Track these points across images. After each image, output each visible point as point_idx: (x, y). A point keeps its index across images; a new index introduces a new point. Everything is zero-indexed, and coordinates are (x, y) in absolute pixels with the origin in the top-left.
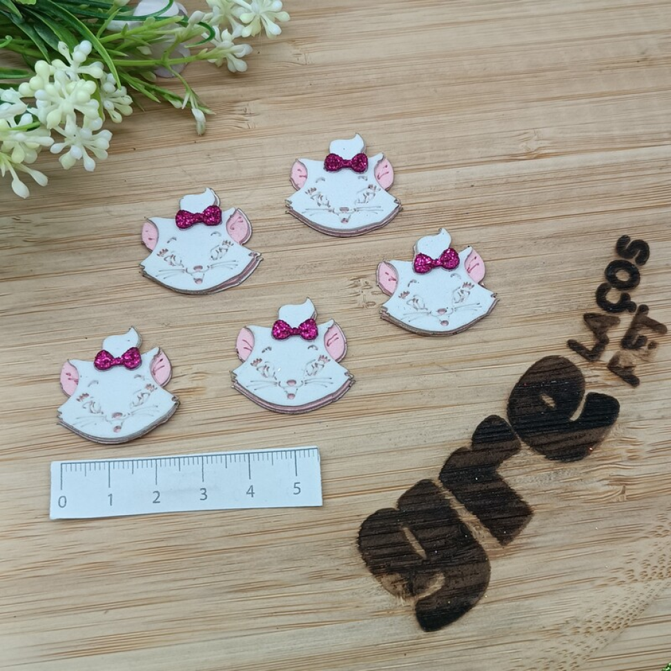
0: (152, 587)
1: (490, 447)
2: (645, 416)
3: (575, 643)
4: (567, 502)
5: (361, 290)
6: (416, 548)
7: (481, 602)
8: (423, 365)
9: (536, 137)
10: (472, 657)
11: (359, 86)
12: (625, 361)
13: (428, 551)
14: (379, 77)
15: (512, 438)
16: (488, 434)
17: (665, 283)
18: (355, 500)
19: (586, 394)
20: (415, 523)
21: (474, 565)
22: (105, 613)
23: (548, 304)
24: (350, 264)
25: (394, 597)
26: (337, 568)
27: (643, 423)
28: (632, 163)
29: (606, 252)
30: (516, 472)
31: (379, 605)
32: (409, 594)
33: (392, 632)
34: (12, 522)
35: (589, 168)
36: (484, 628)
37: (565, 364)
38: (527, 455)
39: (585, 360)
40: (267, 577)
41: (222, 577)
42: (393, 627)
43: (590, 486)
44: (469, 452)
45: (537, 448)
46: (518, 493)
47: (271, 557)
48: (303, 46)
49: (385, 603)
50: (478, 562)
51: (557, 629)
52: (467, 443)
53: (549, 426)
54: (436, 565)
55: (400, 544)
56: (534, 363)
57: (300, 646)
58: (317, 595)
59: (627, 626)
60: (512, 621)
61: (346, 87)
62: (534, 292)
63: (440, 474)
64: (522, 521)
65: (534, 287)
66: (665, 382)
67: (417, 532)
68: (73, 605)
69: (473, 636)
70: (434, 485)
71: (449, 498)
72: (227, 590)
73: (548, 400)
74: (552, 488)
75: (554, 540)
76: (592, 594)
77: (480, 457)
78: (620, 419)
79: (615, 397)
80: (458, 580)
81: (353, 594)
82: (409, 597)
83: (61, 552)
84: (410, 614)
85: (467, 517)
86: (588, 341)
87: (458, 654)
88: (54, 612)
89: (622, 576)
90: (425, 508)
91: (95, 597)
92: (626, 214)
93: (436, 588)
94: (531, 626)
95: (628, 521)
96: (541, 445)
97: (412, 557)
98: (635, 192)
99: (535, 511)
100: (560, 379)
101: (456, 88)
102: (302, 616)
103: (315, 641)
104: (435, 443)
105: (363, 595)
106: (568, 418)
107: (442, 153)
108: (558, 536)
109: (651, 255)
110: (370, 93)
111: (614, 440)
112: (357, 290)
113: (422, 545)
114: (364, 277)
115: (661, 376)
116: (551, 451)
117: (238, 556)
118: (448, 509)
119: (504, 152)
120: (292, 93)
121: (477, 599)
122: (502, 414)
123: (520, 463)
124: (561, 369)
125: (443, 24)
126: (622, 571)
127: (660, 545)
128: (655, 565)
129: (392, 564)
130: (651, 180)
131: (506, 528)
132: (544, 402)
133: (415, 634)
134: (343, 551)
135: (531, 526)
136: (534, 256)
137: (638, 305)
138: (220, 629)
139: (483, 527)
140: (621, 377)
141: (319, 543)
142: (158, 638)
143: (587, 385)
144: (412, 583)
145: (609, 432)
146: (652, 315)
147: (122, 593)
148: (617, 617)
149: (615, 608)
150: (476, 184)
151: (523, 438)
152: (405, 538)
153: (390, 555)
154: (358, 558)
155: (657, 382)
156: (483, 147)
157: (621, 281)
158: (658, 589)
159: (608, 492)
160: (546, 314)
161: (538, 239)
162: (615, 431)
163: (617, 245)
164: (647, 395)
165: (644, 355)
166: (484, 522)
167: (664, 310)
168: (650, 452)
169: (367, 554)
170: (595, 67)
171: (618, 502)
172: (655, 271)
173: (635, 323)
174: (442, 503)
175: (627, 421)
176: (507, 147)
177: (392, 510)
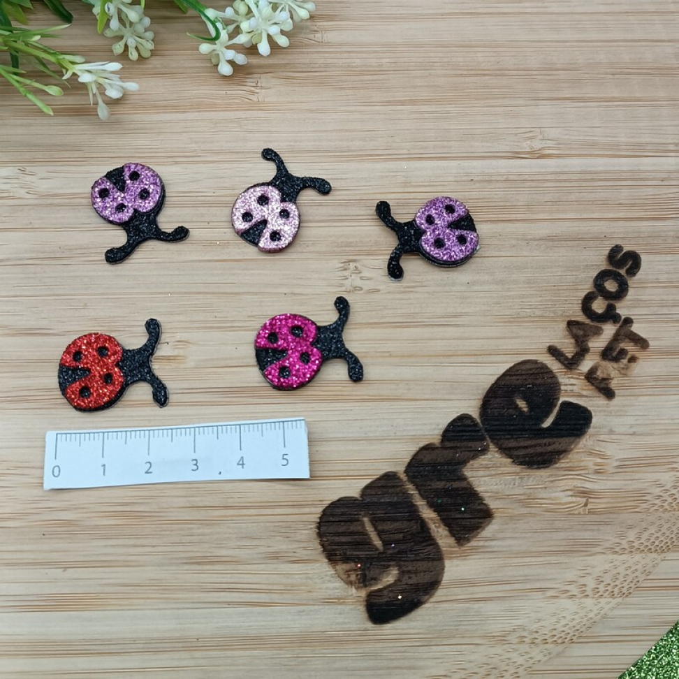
0: (112, 550)
1: (458, 445)
2: (617, 430)
3: (518, 652)
4: (529, 509)
5: (350, 274)
6: (374, 539)
7: (432, 600)
8: (403, 356)
9: (541, 137)
10: (417, 654)
11: (371, 69)
12: (603, 373)
13: (383, 542)
14: (393, 61)
15: (483, 439)
16: (459, 432)
17: (653, 297)
18: (319, 485)
19: (560, 402)
20: (376, 514)
21: (429, 561)
22: (64, 571)
23: (533, 307)
24: (342, 247)
25: (347, 586)
26: (294, 551)
27: (614, 437)
28: (632, 172)
29: (598, 260)
30: (481, 473)
31: (330, 592)
32: (362, 585)
33: (341, 620)
35: (590, 172)
36: (430, 626)
37: (543, 370)
38: (495, 457)
39: (563, 367)
40: (223, 552)
41: (182, 547)
42: (342, 616)
43: (554, 495)
44: (437, 448)
45: (506, 451)
46: (481, 495)
47: (230, 533)
48: (321, 24)
49: (336, 591)
50: (433, 560)
51: (504, 636)
52: (436, 440)
53: (519, 430)
54: (391, 558)
55: (358, 533)
56: (512, 365)
57: (250, 624)
58: (271, 575)
59: (572, 641)
60: (459, 623)
61: (358, 69)
62: (520, 293)
63: (406, 467)
64: (482, 523)
65: (521, 288)
66: (641, 398)
67: (377, 524)
68: (34, 559)
69: (419, 634)
70: (399, 478)
71: (412, 492)
72: (185, 561)
73: (522, 404)
74: (517, 491)
75: (510, 546)
76: (542, 604)
77: (448, 454)
78: (591, 431)
79: (589, 408)
80: (412, 575)
81: (306, 578)
82: (362, 587)
83: (28, 506)
84: (361, 605)
85: (427, 514)
86: (569, 348)
87: (403, 650)
89: (574, 590)
90: (387, 500)
91: (55, 553)
92: (622, 223)
93: (388, 581)
94: (477, 630)
95: (587, 535)
96: (510, 449)
97: (369, 548)
98: (633, 202)
99: (496, 515)
100: (536, 385)
101: (467, 79)
102: (254, 595)
103: (264, 621)
104: (404, 436)
105: (317, 581)
106: (539, 424)
107: (445, 143)
108: (514, 542)
109: (642, 268)
110: (382, 77)
111: (582, 451)
112: (346, 273)
113: (381, 539)
114: (354, 261)
115: (637, 391)
116: (519, 455)
117: (199, 528)
118: (410, 504)
119: (507, 149)
120: (305, 70)
121: (427, 597)
122: (475, 413)
123: (487, 465)
124: (538, 374)
125: (462, 13)
126: (575, 584)
127: (615, 563)
128: (609, 582)
129: (348, 553)
130: (651, 191)
131: (465, 528)
132: (517, 405)
133: (363, 626)
134: (302, 534)
135: (490, 530)
136: (525, 257)
137: (623, 317)
138: (174, 599)
139: (442, 525)
140: (597, 388)
141: (280, 524)
143: (562, 393)
144: (365, 575)
145: (578, 443)
146: (636, 328)
147: (83, 553)
148: (564, 631)
149: (563, 622)
150: (475, 179)
151: (493, 440)
152: (363, 525)
153: (347, 543)
154: (316, 545)
155: (632, 398)
156: (487, 142)
157: (609, 291)
158: (607, 607)
159: (570, 503)
160: (530, 316)
161: (531, 239)
162: (584, 442)
163: (609, 254)
164: (623, 408)
165: (623, 368)
166: (447, 522)
167: (650, 325)
168: (618, 467)
169: (325, 540)
170: (608, 70)
171: (579, 514)
172: (643, 284)
173: (617, 335)
174: (405, 498)
175: (598, 434)
176: (511, 143)
177: (355, 499)
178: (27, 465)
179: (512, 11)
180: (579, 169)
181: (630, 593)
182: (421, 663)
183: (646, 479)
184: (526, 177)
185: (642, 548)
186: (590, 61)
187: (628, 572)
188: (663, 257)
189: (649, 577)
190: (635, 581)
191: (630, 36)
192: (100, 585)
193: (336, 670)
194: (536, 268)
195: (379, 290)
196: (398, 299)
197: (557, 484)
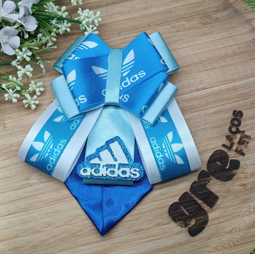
1: (203, 180)
2: (248, 164)
4: (228, 193)
6: (186, 212)
7: (207, 226)
9: (204, 83)
12: (240, 149)
13: (189, 213)
15: (210, 176)
17: (249, 123)
18: (166, 201)
19: (230, 160)
20: (184, 205)
22: (98, 243)
23: (215, 134)
25: (182, 228)
26: (164, 221)
27: (248, 166)
28: (234, 87)
29: (230, 115)
30: (212, 186)
31: (177, 231)
32: (186, 227)
33: (182, 238)
35: (221, 90)
36: (209, 234)
37: (223, 152)
38: (214, 181)
39: (228, 150)
40: (143, 227)
43: (235, 187)
44: (197, 182)
45: (217, 178)
46: (214, 192)
47: (144, 221)
49: (179, 230)
50: (205, 214)
51: (231, 231)
52: (196, 179)
54: (192, 217)
55: (181, 212)
56: (213, 152)
58: (159, 230)
59: (251, 228)
60: (218, 230)
62: (210, 131)
63: (190, 190)
64: (216, 201)
65: (210, 129)
66: (253, 153)
67: (186, 208)
69: (206, 236)
70: (188, 193)
71: (193, 196)
72: (132, 232)
73: (219, 163)
74: (224, 189)
75: (226, 205)
76: (239, 220)
78: (241, 166)
79: (239, 160)
80: (200, 220)
81: (169, 228)
83: (82, 227)
84: (187, 232)
85: (200, 202)
87: (202, 242)
88: (83, 245)
89: (247, 213)
90: (187, 200)
91: (94, 239)
92: (234, 103)
93: (193, 224)
94: (223, 231)
95: (247, 197)
97: (185, 215)
98: (236, 96)
99: (219, 197)
102: (156, 237)
103: (160, 244)
105: (172, 228)
106: (225, 168)
109: (243, 115)
111: (239, 173)
113: (188, 212)
115: (251, 152)
116: (222, 178)
117: (134, 222)
118: (194, 200)
119: (196, 89)
122: (206, 170)
123: (213, 183)
124: (221, 153)
126: (247, 212)
129: (180, 218)
130: (240, 92)
131: (211, 203)
132: (217, 164)
133: (190, 238)
134: (165, 216)
135: (219, 202)
136: (209, 120)
137: (242, 131)
139: (204, 204)
140: (239, 153)
141: (158, 215)
142: (114, 249)
143: (230, 157)
144: (186, 224)
145: (238, 171)
146: (247, 133)
149: (247, 223)
151: (213, 176)
152: (182, 210)
153: (179, 216)
154: (170, 218)
155: (250, 154)
156: (188, 88)
157: (236, 124)
159: (240, 189)
160: (215, 137)
161: (209, 114)
162: (240, 170)
163: (233, 113)
164: (248, 158)
165: (245, 146)
166: (205, 202)
167: (250, 131)
168: (251, 175)
169: (172, 216)
170: (219, 58)
171: (243, 191)
172: (245, 120)
173: (241, 137)
174: (192, 198)
175: (243, 167)
176: (196, 87)
177: (177, 202)
178: (78, 215)
179: (186, 46)
180: (218, 90)
182: (209, 245)
184: (203, 96)
186: (213, 56)
188: (249, 111)
191: (223, 46)
192: (110, 245)
193: (185, 252)
194: (213, 122)
197: (235, 184)
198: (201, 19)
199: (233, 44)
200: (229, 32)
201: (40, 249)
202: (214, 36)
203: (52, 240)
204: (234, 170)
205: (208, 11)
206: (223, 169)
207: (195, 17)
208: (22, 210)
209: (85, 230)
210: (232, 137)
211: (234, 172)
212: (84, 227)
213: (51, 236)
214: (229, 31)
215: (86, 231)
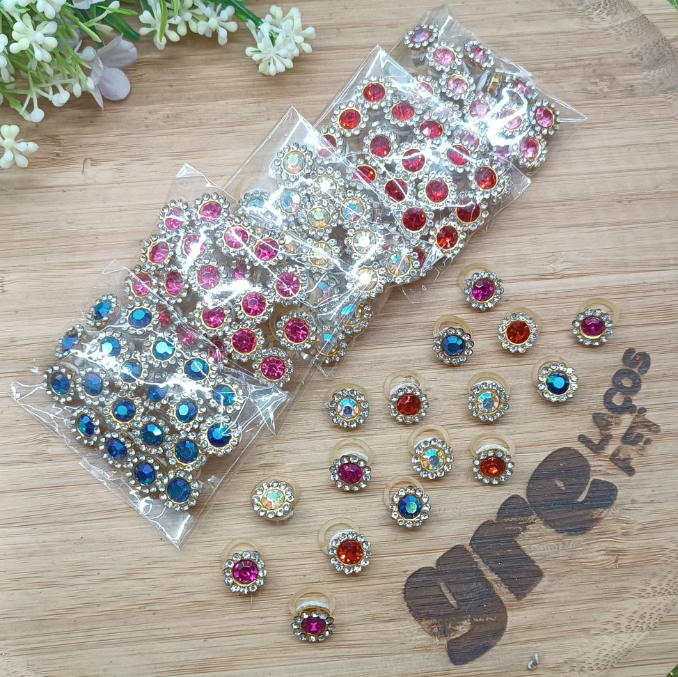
1: (511, 520)
2: (638, 500)
4: (571, 568)
6: (450, 599)
7: (499, 643)
9: (562, 260)
12: (624, 455)
13: (457, 601)
15: (531, 514)
16: (511, 509)
17: (661, 390)
18: (403, 559)
19: (591, 480)
20: (449, 579)
21: (494, 614)
22: (205, 641)
25: (431, 637)
26: (387, 612)
27: (635, 505)
28: (639, 285)
29: (614, 360)
30: (532, 542)
31: (419, 643)
32: (443, 635)
33: (429, 664)
34: (131, 567)
36: (500, 664)
37: (576, 455)
38: (540, 528)
39: (592, 452)
42: (429, 660)
43: (590, 555)
44: (495, 523)
45: (548, 523)
46: (532, 558)
49: (423, 641)
50: (498, 613)
51: (558, 667)
52: (493, 518)
54: (464, 613)
55: (437, 596)
56: (550, 453)
59: (612, 667)
63: (471, 541)
64: (534, 581)
66: (656, 473)
67: (451, 587)
69: (491, 670)
70: (466, 550)
71: (477, 560)
73: (560, 484)
74: (561, 554)
75: (558, 597)
76: (586, 641)
78: (617, 502)
79: (615, 484)
80: (482, 625)
81: (399, 633)
82: (443, 637)
83: (169, 592)
84: (443, 651)
85: (491, 576)
88: (165, 639)
89: (611, 628)
91: (196, 628)
92: (634, 329)
93: (463, 631)
95: (618, 584)
96: (552, 521)
97: (446, 606)
98: (642, 310)
99: (544, 574)
102: (358, 649)
103: (368, 669)
104: (467, 516)
105: (407, 634)
106: (574, 498)
108: (562, 594)
109: (652, 365)
111: (610, 519)
113: (454, 598)
116: (560, 525)
118: (476, 569)
119: (535, 272)
121: (496, 641)
122: (523, 494)
123: (535, 534)
127: (642, 605)
128: (638, 620)
129: (430, 612)
131: (520, 586)
132: (556, 486)
133: (447, 667)
134: (391, 599)
135: (541, 585)
137: (638, 408)
139: (503, 585)
140: (620, 467)
141: (374, 592)
142: (245, 662)
143: (592, 473)
144: (444, 628)
145: (608, 512)
146: (649, 416)
147: (217, 626)
148: (605, 660)
149: (604, 653)
151: (538, 514)
152: (441, 590)
153: (429, 604)
154: (404, 605)
155: (649, 473)
156: (517, 267)
157: (625, 387)
158: (638, 639)
159: (603, 560)
161: (559, 347)
162: (613, 511)
163: (624, 355)
164: (641, 483)
165: (640, 450)
166: (505, 581)
167: (660, 412)
168: (639, 530)
169: (411, 602)
170: (615, 198)
171: (612, 568)
172: (653, 379)
173: (634, 423)
174: (472, 565)
175: (623, 504)
176: (537, 267)
177: (431, 568)
178: (165, 559)
180: (595, 286)
181: (656, 627)
183: (662, 538)
185: (663, 592)
186: (598, 191)
187: (651, 611)
188: (668, 356)
189: (669, 614)
190: (658, 618)
191: (632, 167)
192: (235, 650)
195: (438, 399)
196: (454, 405)
197: (593, 546)
198: (585, 82)
199: (660, 167)
200: (656, 131)
201: (51, 630)
202: (613, 136)
203: (87, 612)
204: (597, 508)
205: (610, 60)
206: (568, 501)
207: (571, 70)
208: (18, 520)
209: (177, 601)
210: (609, 420)
211: (596, 513)
212: (175, 591)
213: (86, 600)
214: (656, 127)
215: (179, 605)
